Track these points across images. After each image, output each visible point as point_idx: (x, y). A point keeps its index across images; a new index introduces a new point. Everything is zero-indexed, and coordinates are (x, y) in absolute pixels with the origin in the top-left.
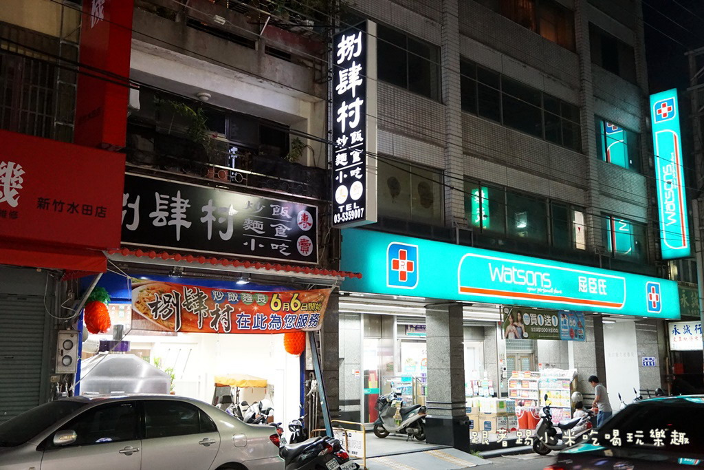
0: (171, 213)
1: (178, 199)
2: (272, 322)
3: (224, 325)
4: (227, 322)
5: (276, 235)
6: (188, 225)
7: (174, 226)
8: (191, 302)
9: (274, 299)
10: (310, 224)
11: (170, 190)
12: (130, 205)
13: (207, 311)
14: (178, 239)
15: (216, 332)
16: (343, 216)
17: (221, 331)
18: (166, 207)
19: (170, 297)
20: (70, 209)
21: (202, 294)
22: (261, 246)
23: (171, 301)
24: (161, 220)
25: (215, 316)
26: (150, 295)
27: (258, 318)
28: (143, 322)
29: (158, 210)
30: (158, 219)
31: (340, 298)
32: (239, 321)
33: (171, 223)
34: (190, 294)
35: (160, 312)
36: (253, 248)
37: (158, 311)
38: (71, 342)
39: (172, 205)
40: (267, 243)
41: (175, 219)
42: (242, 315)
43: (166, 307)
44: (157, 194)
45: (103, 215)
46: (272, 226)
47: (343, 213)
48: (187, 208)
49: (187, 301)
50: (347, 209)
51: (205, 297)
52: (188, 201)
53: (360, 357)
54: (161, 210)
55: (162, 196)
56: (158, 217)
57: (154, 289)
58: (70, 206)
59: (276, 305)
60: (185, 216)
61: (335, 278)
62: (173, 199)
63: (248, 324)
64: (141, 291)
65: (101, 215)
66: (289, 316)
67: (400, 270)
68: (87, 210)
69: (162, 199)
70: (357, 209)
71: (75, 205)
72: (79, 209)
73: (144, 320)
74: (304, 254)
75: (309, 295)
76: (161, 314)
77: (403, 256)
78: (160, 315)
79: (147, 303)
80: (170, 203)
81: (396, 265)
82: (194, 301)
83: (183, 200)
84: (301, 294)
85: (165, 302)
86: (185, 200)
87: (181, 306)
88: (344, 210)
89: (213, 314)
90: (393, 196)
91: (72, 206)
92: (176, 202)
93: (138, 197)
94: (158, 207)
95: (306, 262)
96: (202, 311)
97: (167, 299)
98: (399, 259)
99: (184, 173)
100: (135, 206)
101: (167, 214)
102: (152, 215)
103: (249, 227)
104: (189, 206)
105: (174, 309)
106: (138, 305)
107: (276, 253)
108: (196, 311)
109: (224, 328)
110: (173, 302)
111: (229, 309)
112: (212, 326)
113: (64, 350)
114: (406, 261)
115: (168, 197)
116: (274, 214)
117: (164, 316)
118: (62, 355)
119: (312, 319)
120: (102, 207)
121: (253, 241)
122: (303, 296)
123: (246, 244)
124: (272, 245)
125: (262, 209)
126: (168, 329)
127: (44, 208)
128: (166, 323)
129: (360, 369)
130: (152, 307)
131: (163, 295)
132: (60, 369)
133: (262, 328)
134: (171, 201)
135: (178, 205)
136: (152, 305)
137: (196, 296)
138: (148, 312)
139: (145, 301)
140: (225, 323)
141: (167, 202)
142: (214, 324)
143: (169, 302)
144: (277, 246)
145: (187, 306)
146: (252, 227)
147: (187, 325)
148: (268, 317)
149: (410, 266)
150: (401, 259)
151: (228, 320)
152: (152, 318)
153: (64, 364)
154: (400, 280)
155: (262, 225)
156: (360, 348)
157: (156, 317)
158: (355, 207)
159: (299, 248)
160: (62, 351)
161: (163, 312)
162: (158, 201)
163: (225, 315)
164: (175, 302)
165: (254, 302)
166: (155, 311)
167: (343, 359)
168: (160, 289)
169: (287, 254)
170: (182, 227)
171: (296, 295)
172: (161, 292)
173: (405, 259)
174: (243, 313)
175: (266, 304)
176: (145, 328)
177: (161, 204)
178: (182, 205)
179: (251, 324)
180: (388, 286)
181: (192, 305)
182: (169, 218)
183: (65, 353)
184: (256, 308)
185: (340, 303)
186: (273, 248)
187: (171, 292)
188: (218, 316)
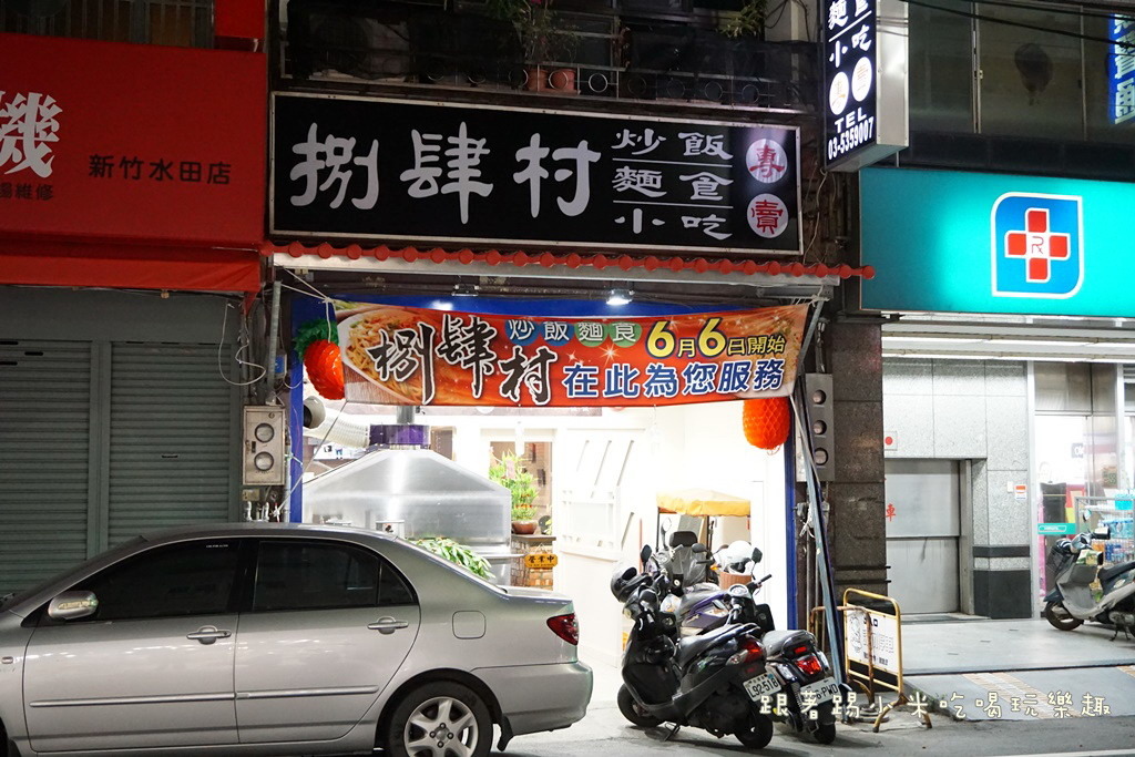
0: (446, 170)
1: (462, 138)
2: (653, 381)
3: (532, 390)
4: (540, 383)
5: (695, 197)
6: (485, 190)
7: (456, 195)
8: (457, 346)
9: (657, 333)
10: (779, 169)
11: (444, 123)
12: (359, 161)
13: (494, 362)
14: (465, 218)
15: (516, 405)
16: (842, 142)
17: (525, 402)
18: (436, 158)
19: (411, 335)
20: (155, 172)
21: (484, 326)
22: (657, 222)
23: (412, 343)
24: (426, 185)
25: (512, 372)
26: (371, 333)
27: (617, 374)
28: (362, 388)
29: (418, 164)
30: (419, 183)
31: (885, 327)
32: (570, 381)
33: (447, 189)
34: (456, 328)
35: (391, 367)
36: (637, 228)
37: (389, 364)
38: (270, 426)
39: (448, 153)
40: (673, 216)
41: (456, 180)
42: (578, 368)
43: (403, 357)
44: (415, 134)
45: (224, 180)
46: (683, 178)
47: (843, 136)
48: (481, 156)
49: (448, 342)
50: (848, 125)
51: (491, 332)
52: (484, 141)
53: (1027, 456)
54: (424, 165)
55: (426, 136)
56: (420, 179)
57: (377, 321)
58: (155, 167)
59: (661, 343)
60: (478, 173)
61: (818, 281)
62: (451, 140)
63: (591, 387)
64: (354, 327)
65: (218, 179)
66: (697, 367)
67: (1028, 256)
68: (191, 172)
69: (425, 142)
70: (863, 121)
71: (166, 164)
72: (175, 171)
73: (364, 383)
74: (767, 234)
75: (747, 321)
76: (394, 369)
77: (1038, 223)
78: (391, 373)
79: (366, 349)
80: (443, 151)
81: (1018, 245)
82: (463, 342)
83: (473, 141)
84: (727, 319)
85: (401, 347)
86: (478, 140)
87: (434, 354)
88: (844, 129)
89: (506, 367)
90: (1031, 88)
91: (160, 166)
92: (457, 146)
93: (376, 143)
94: (419, 160)
95: (771, 252)
96: (482, 363)
97: (405, 340)
98: (1026, 231)
99: (473, 86)
100: (370, 161)
101: (438, 172)
102: (405, 176)
103: (629, 185)
104: (487, 151)
105: (419, 359)
106: (353, 354)
107: (697, 236)
108: (466, 362)
109: (534, 397)
110: (416, 346)
111: (545, 356)
112: (505, 392)
113: (258, 442)
114: (1047, 235)
115: (439, 137)
116: (687, 153)
117: (400, 375)
118: (253, 452)
119: (762, 373)
120: (221, 164)
121: (638, 214)
122: (733, 324)
123: (621, 220)
124: (685, 219)
125: (657, 143)
126: (408, 401)
127: (102, 175)
128: (404, 388)
129: (1027, 480)
130: (376, 358)
131: (396, 333)
132: (250, 477)
133: (626, 393)
134: (445, 145)
135: (463, 151)
136: (375, 353)
137: (468, 332)
138: (370, 367)
139: (362, 346)
140: (537, 386)
141: (437, 148)
142: (510, 386)
143: (408, 346)
144: (696, 221)
145: (448, 352)
146: (634, 183)
147: (447, 392)
148: (643, 371)
149: (1058, 246)
150: (1031, 230)
151: (543, 380)
152: (377, 379)
153: (259, 470)
154: (1029, 280)
155: (659, 178)
156: (1026, 437)
157: (384, 377)
158: (860, 118)
159: (753, 221)
160: (254, 444)
161: (397, 366)
162: (419, 147)
163: (536, 370)
164: (422, 346)
165: (608, 342)
166: (382, 363)
167: (985, 459)
168: (392, 321)
169: (721, 236)
170: (473, 196)
171: (714, 322)
172: (393, 327)
173: (1044, 230)
174: (581, 364)
175: (637, 343)
176: (368, 400)
177: (424, 154)
178: (471, 151)
179: (600, 387)
180: (996, 293)
181: (459, 350)
182: (442, 181)
183: (260, 448)
184: (610, 353)
185: (883, 339)
186: (686, 225)
187: (414, 325)
188: (520, 371)
